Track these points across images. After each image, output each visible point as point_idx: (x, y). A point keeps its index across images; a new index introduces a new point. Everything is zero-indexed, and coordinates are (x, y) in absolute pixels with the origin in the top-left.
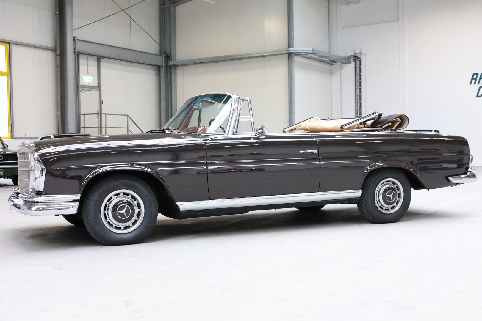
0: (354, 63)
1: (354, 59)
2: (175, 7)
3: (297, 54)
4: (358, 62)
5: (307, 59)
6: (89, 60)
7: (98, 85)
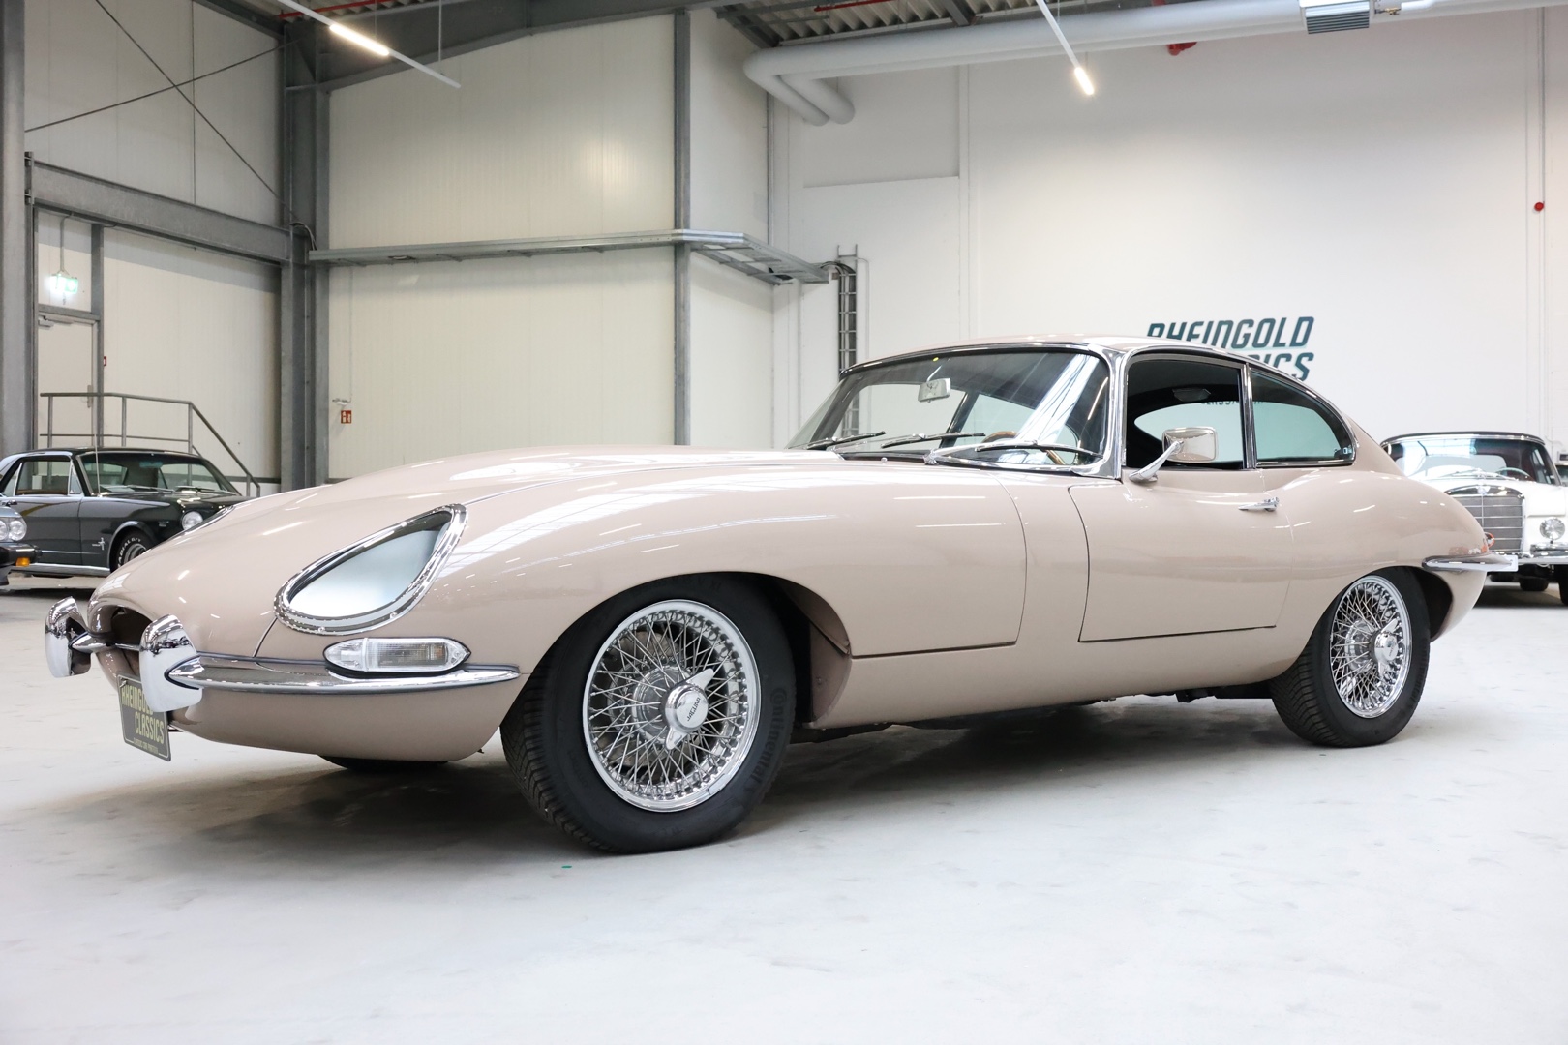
0: (836, 282)
1: (836, 271)
2: (328, 93)
3: (697, 246)
4: (847, 280)
5: (717, 263)
6: (65, 228)
7: (92, 308)
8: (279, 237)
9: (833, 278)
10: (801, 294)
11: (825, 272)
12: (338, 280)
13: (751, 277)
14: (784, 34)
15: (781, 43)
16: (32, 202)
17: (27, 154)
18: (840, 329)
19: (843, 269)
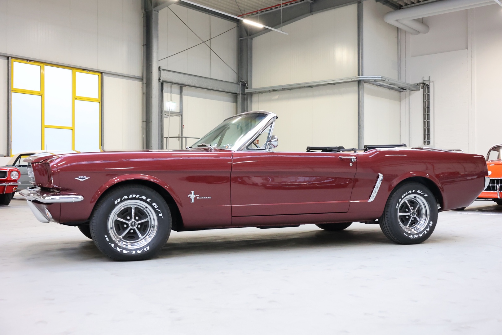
0: (423, 90)
1: (422, 86)
2: (252, 39)
3: (366, 81)
4: (427, 89)
5: (376, 86)
6: (172, 87)
7: (180, 111)
8: (236, 85)
9: (422, 89)
10: (410, 94)
11: (418, 87)
12: (255, 98)
13: (391, 90)
14: (403, 4)
15: (402, 7)
16: (161, 81)
17: (159, 67)
18: (424, 106)
19: (425, 85)
